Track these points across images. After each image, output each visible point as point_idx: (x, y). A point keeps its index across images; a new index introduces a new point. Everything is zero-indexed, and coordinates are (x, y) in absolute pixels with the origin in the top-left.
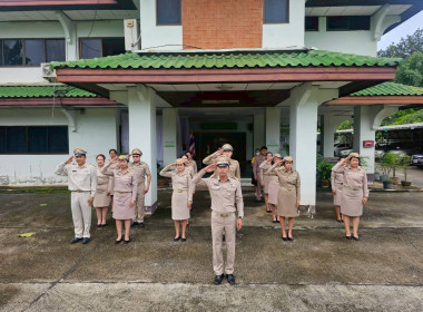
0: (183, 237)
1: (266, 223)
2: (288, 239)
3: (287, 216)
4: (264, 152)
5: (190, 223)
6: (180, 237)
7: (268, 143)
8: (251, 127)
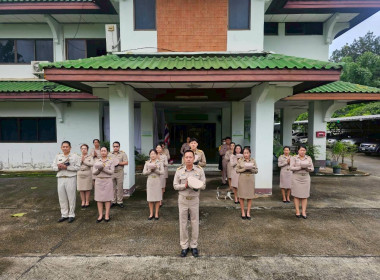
0: (156, 216)
1: (228, 204)
2: (246, 218)
3: (246, 198)
4: (229, 141)
5: (163, 203)
6: (154, 217)
7: (234, 133)
8: (220, 118)
